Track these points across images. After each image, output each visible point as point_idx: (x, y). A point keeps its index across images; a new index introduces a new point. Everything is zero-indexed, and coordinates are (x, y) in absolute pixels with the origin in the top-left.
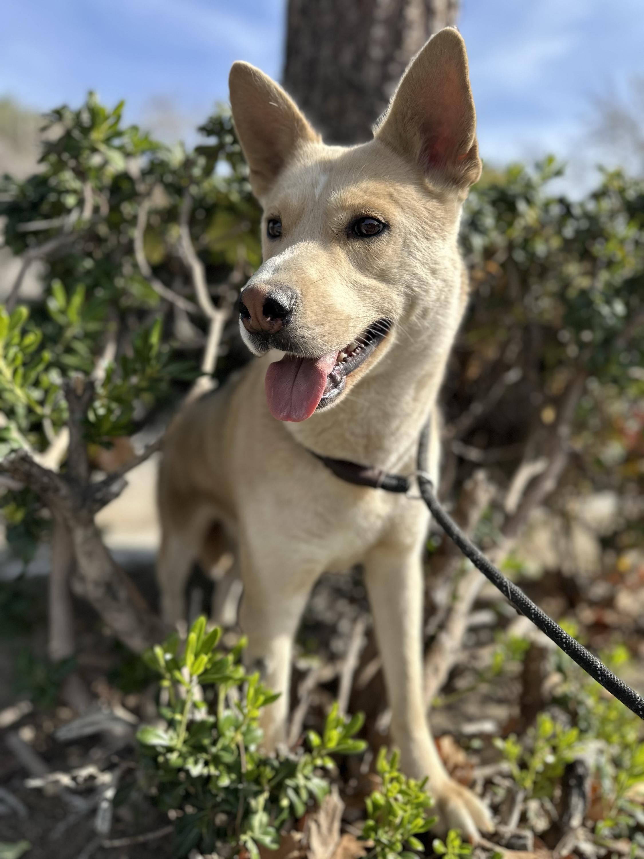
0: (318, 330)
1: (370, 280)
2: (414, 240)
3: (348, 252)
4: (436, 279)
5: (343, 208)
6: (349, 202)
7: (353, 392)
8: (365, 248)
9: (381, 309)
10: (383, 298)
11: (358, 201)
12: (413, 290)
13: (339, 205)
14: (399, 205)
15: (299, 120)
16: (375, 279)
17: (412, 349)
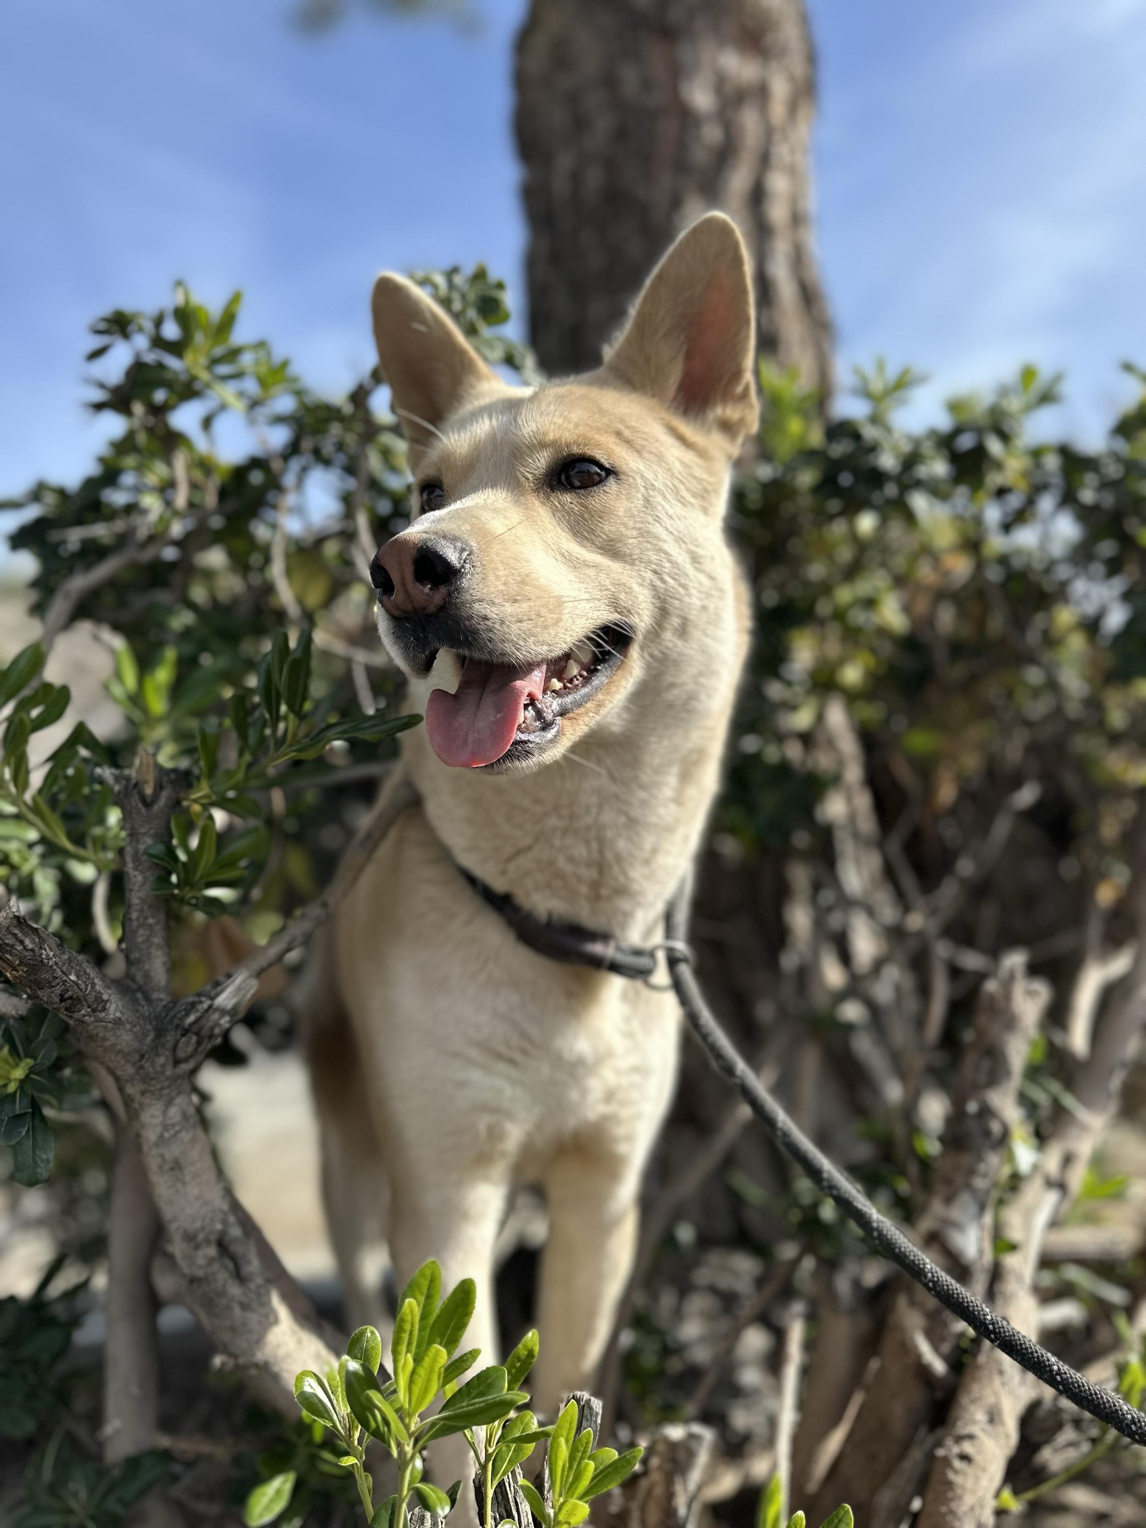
0: (509, 608)
1: (592, 554)
2: (659, 499)
3: (554, 511)
4: (698, 570)
5: (543, 445)
6: (551, 437)
7: (575, 748)
8: (582, 505)
9: (615, 605)
10: (618, 584)
11: (567, 436)
12: (663, 581)
13: (535, 441)
14: (634, 448)
15: (462, 353)
16: (601, 554)
17: (670, 696)
